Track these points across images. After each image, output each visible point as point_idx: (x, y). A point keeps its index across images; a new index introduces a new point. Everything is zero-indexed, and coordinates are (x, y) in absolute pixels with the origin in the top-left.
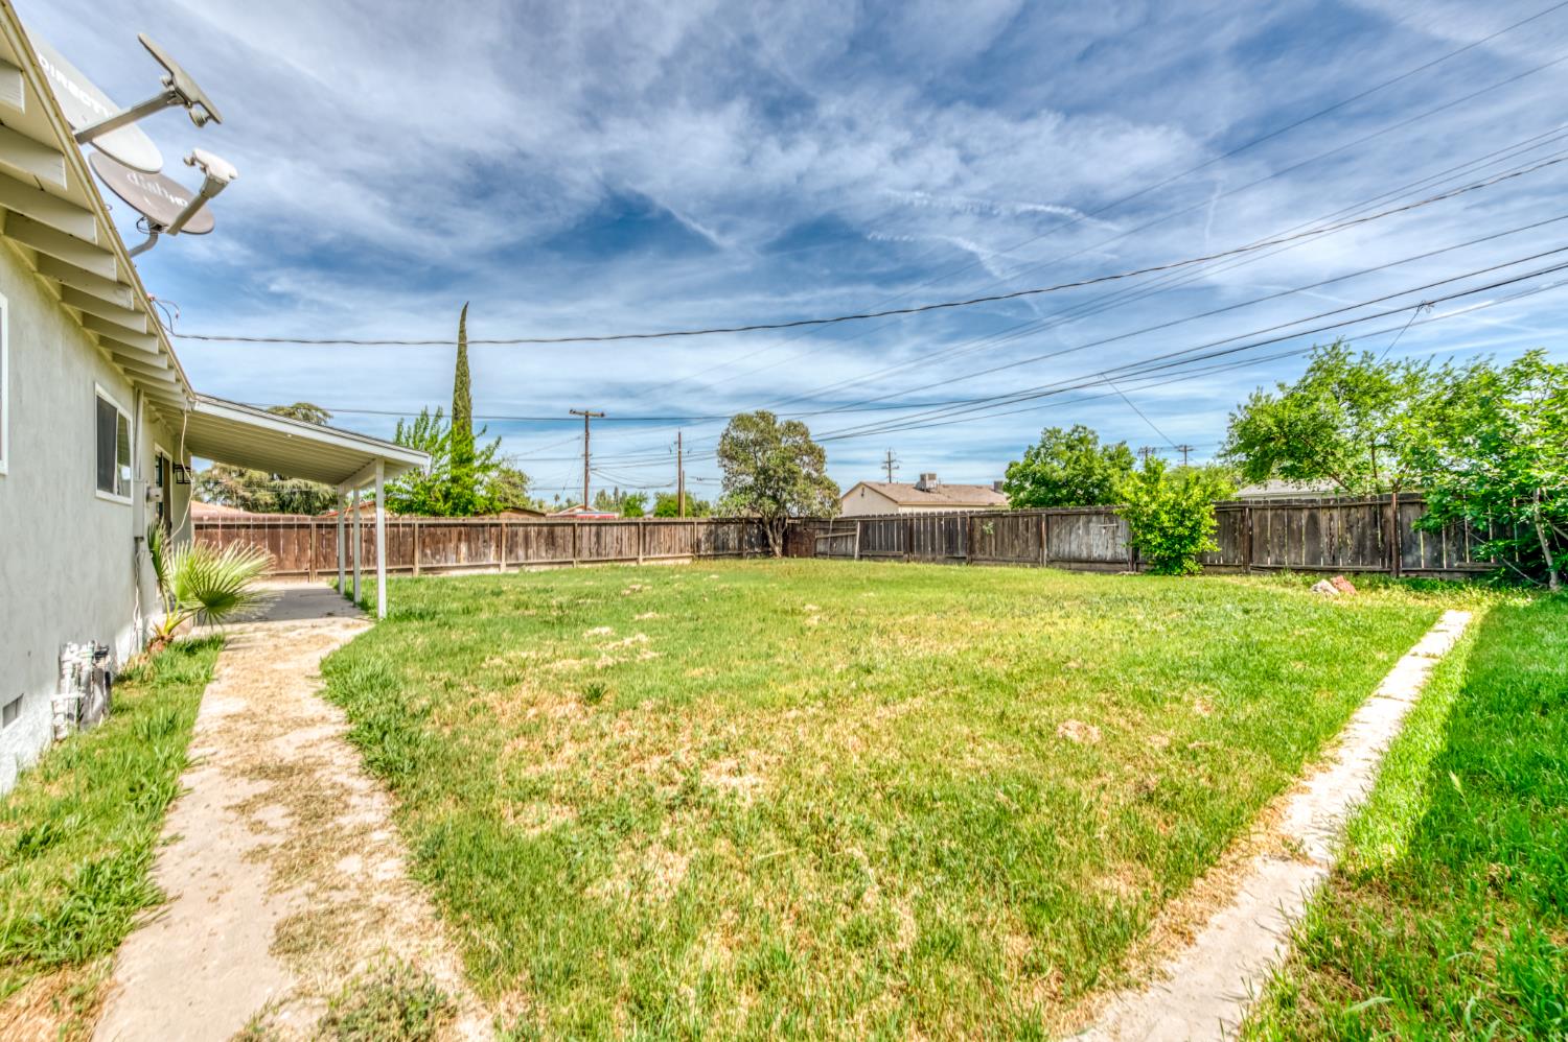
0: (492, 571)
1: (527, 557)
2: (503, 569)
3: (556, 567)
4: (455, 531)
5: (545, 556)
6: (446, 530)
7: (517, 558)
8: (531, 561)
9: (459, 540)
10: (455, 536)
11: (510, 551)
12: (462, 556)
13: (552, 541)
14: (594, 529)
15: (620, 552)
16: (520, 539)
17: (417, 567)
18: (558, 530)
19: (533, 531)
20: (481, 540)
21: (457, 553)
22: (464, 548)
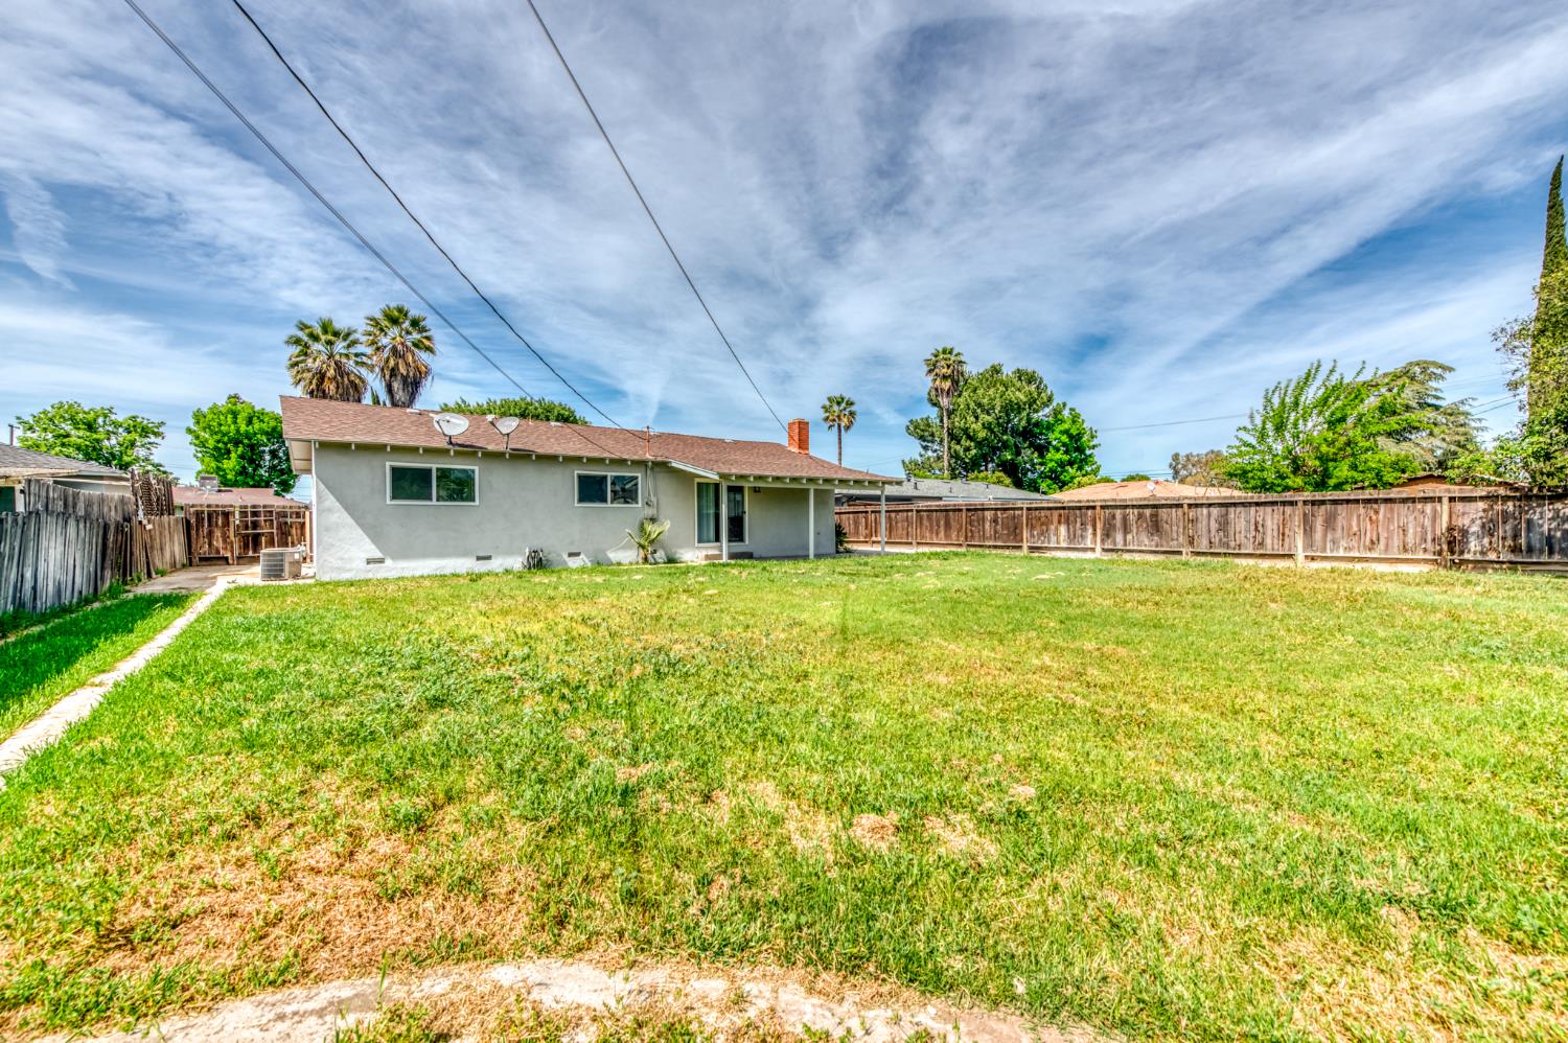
0: (1089, 555)
1: (1125, 545)
2: (1098, 554)
3: (1161, 557)
4: (1056, 513)
5: (1147, 542)
6: (1048, 512)
7: (1115, 543)
8: (1131, 547)
9: (1059, 522)
10: (1055, 519)
11: (1107, 535)
12: (1062, 538)
13: (1156, 527)
14: (1215, 511)
15: (1261, 544)
16: (1118, 522)
17: (1025, 545)
18: (1163, 513)
19: (1132, 514)
20: (1078, 525)
21: (1057, 535)
22: (1063, 529)
